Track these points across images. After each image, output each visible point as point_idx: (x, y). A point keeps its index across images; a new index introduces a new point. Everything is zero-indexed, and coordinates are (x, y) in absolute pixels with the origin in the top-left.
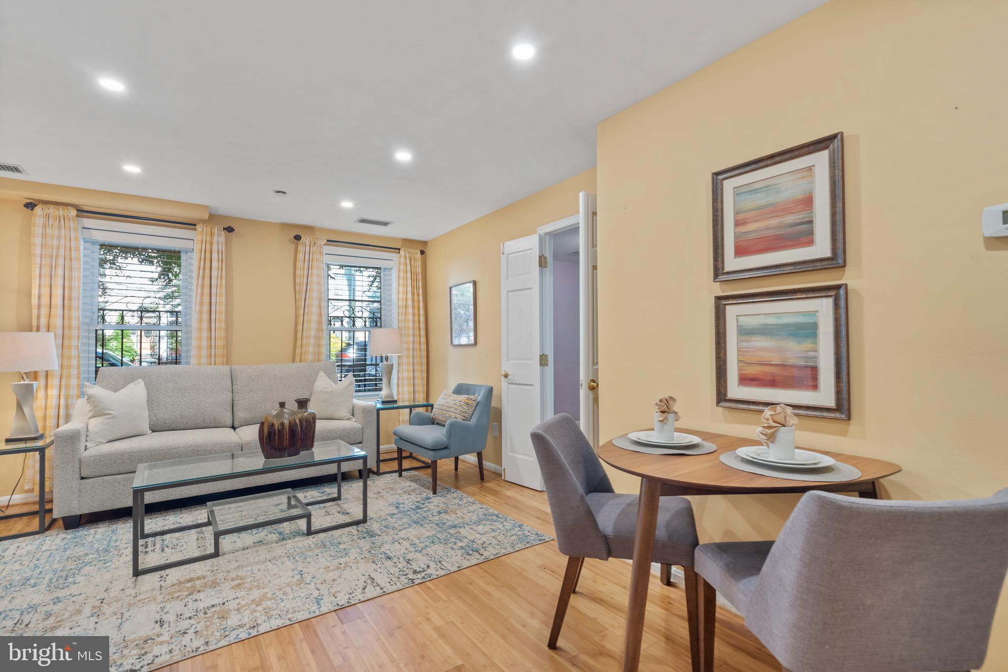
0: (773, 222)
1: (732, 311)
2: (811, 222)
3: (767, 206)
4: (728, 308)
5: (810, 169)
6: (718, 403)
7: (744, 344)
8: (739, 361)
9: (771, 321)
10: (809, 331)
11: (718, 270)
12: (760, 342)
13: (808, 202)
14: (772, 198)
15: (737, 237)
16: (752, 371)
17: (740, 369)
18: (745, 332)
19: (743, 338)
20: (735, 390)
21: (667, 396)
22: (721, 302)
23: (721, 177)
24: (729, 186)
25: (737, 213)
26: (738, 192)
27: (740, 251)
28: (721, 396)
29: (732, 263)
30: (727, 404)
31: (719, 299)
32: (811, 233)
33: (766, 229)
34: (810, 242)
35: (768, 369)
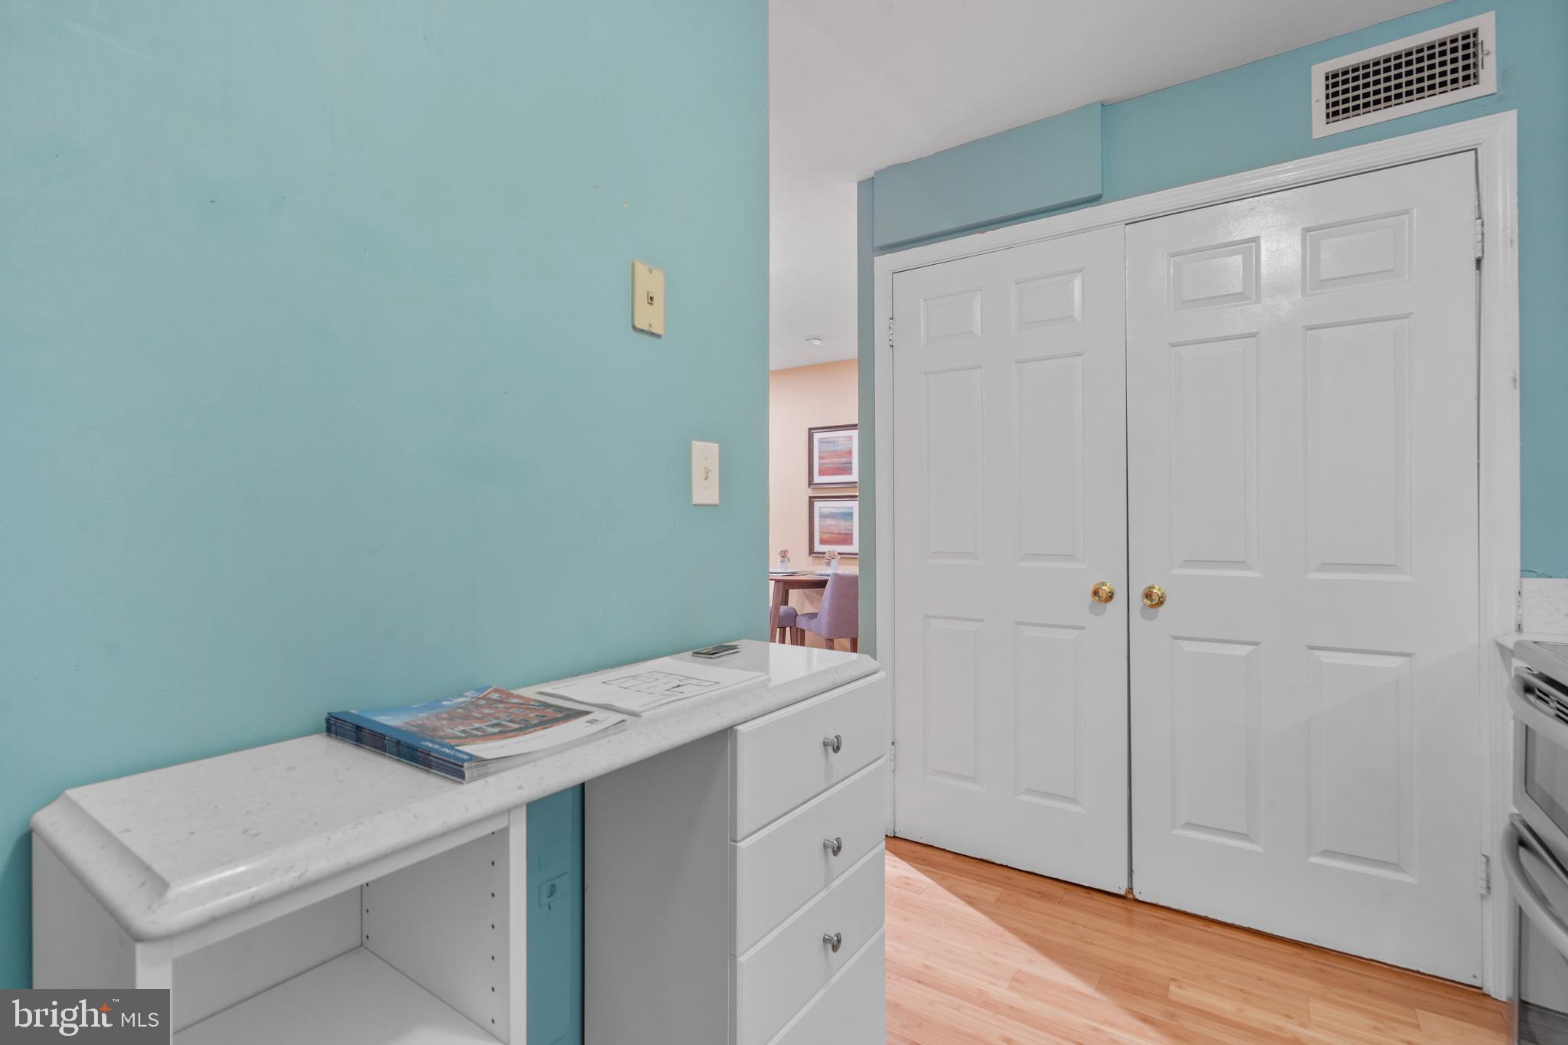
0: (836, 460)
1: (817, 505)
2: (851, 463)
3: (834, 451)
4: (815, 503)
5: (851, 437)
6: (810, 554)
7: (823, 523)
8: (820, 532)
9: (835, 511)
10: (848, 516)
11: (811, 483)
12: (830, 522)
13: (850, 453)
14: (836, 448)
15: (820, 465)
16: (826, 536)
17: (820, 536)
18: (823, 516)
19: (822, 519)
20: (818, 548)
21: (784, 549)
22: (812, 500)
23: (813, 431)
24: (817, 436)
25: (820, 452)
26: (821, 441)
27: (822, 473)
28: (811, 551)
29: (817, 479)
30: (814, 555)
31: (811, 498)
32: (851, 468)
33: (833, 463)
34: (851, 473)
35: (833, 535)
